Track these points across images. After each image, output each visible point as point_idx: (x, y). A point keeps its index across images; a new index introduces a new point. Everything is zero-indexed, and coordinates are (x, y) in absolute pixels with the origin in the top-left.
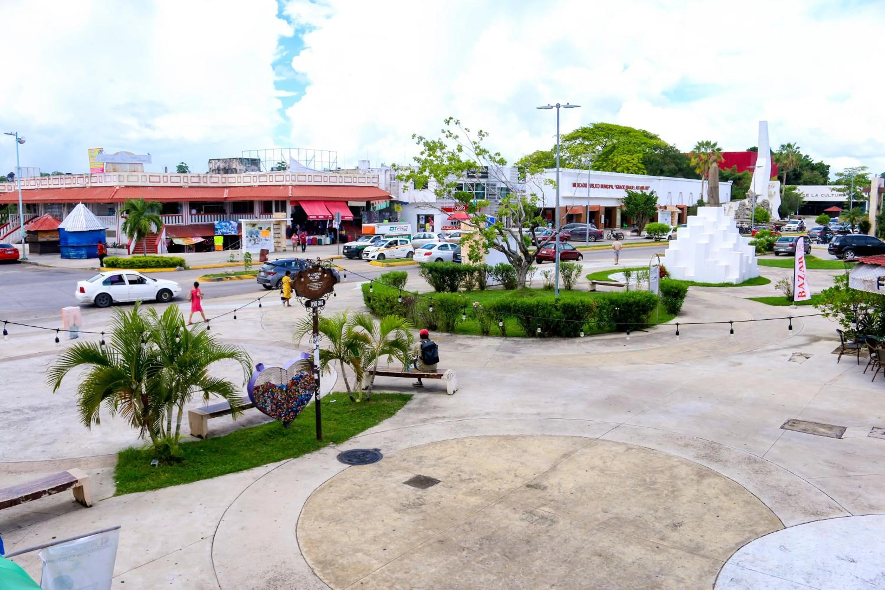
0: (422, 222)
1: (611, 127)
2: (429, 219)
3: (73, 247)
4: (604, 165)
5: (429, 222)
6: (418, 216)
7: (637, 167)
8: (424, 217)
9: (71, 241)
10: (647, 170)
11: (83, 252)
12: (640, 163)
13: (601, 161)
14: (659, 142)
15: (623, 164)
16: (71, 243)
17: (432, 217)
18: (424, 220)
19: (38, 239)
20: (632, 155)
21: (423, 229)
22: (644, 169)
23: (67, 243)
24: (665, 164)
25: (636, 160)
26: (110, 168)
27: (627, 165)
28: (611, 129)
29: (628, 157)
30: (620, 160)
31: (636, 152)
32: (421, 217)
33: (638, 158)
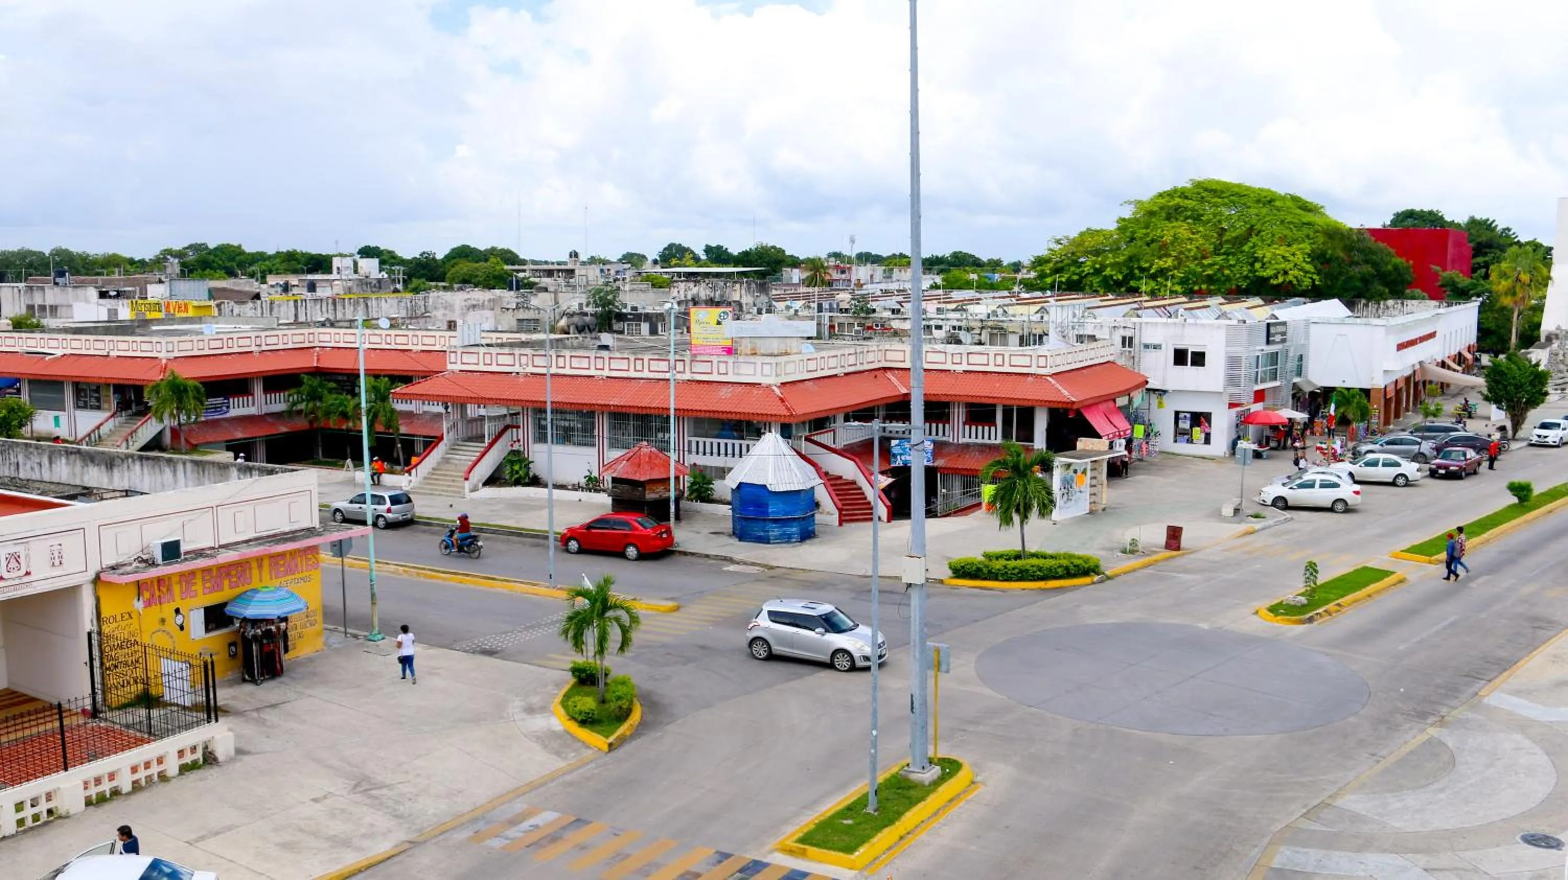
0: (1185, 425)
1: (1236, 190)
2: (1200, 419)
3: (775, 521)
4: (1232, 262)
5: (1199, 425)
6: (1177, 413)
7: (1302, 270)
8: (1188, 415)
9: (775, 509)
10: (1318, 274)
11: (794, 529)
12: (1307, 263)
13: (1224, 254)
14: (1328, 220)
15: (1277, 263)
16: (773, 512)
17: (1207, 417)
18: (1188, 423)
19: (644, 496)
20: (1289, 245)
21: (1186, 437)
22: (1313, 273)
23: (767, 514)
24: (1353, 263)
25: (1299, 256)
26: (746, 347)
27: (1283, 266)
28: (1237, 194)
29: (1282, 250)
30: (1268, 255)
31: (1296, 240)
32: (1181, 415)
33: (1303, 253)
